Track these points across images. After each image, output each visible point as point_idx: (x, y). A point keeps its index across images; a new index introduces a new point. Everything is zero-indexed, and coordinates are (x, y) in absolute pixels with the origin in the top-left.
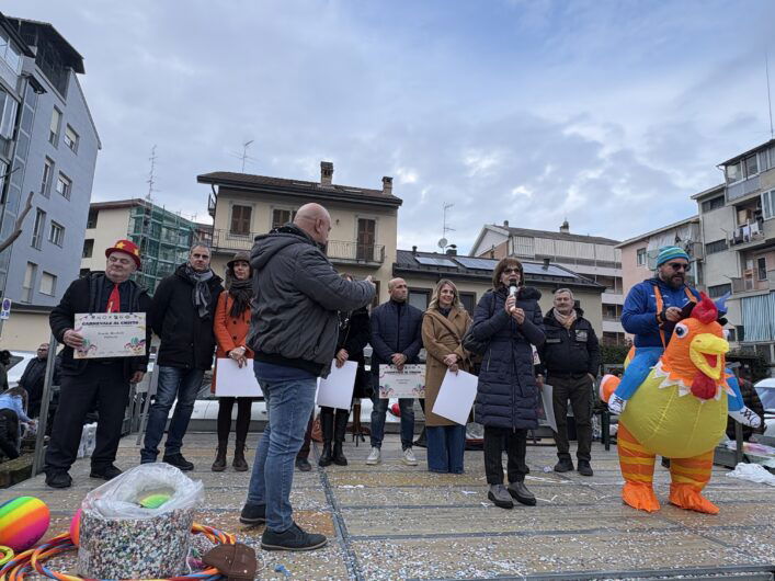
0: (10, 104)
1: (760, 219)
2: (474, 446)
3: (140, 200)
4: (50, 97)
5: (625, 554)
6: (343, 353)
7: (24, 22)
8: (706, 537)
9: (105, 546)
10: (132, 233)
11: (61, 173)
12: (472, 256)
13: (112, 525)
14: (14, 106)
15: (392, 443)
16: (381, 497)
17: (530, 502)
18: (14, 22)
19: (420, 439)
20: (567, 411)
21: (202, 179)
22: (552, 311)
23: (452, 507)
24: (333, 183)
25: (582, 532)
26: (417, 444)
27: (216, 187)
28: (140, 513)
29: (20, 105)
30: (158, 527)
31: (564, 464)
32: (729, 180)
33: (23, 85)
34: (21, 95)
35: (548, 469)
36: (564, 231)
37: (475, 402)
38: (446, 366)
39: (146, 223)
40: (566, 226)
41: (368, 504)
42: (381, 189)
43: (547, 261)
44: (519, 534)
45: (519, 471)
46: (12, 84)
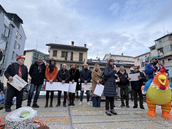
0: (7, 30)
1: (163, 52)
2: (103, 101)
3: (34, 50)
4: (16, 29)
5: (137, 127)
6: (73, 80)
7: (11, 13)
8: (156, 122)
9: (10, 128)
10: (33, 56)
11: (18, 44)
12: (103, 60)
13: (12, 122)
14: (8, 30)
15: (85, 100)
16: (81, 113)
17: (116, 114)
18: (9, 13)
19: (91, 99)
20: (123, 93)
21: (47, 45)
22: (119, 71)
23: (97, 115)
24: (74, 46)
25: (127, 121)
26: (90, 100)
27: (50, 47)
28: (20, 119)
29: (10, 30)
30: (24, 123)
31: (123, 105)
32: (156, 44)
33: (10, 27)
34: (10, 28)
35: (119, 106)
36: (122, 55)
37: (103, 91)
38: (97, 83)
39: (36, 54)
40: (122, 54)
41: (78, 115)
42: (84, 47)
43: (119, 61)
44: (113, 122)
45: (113, 106)
46: (8, 26)
